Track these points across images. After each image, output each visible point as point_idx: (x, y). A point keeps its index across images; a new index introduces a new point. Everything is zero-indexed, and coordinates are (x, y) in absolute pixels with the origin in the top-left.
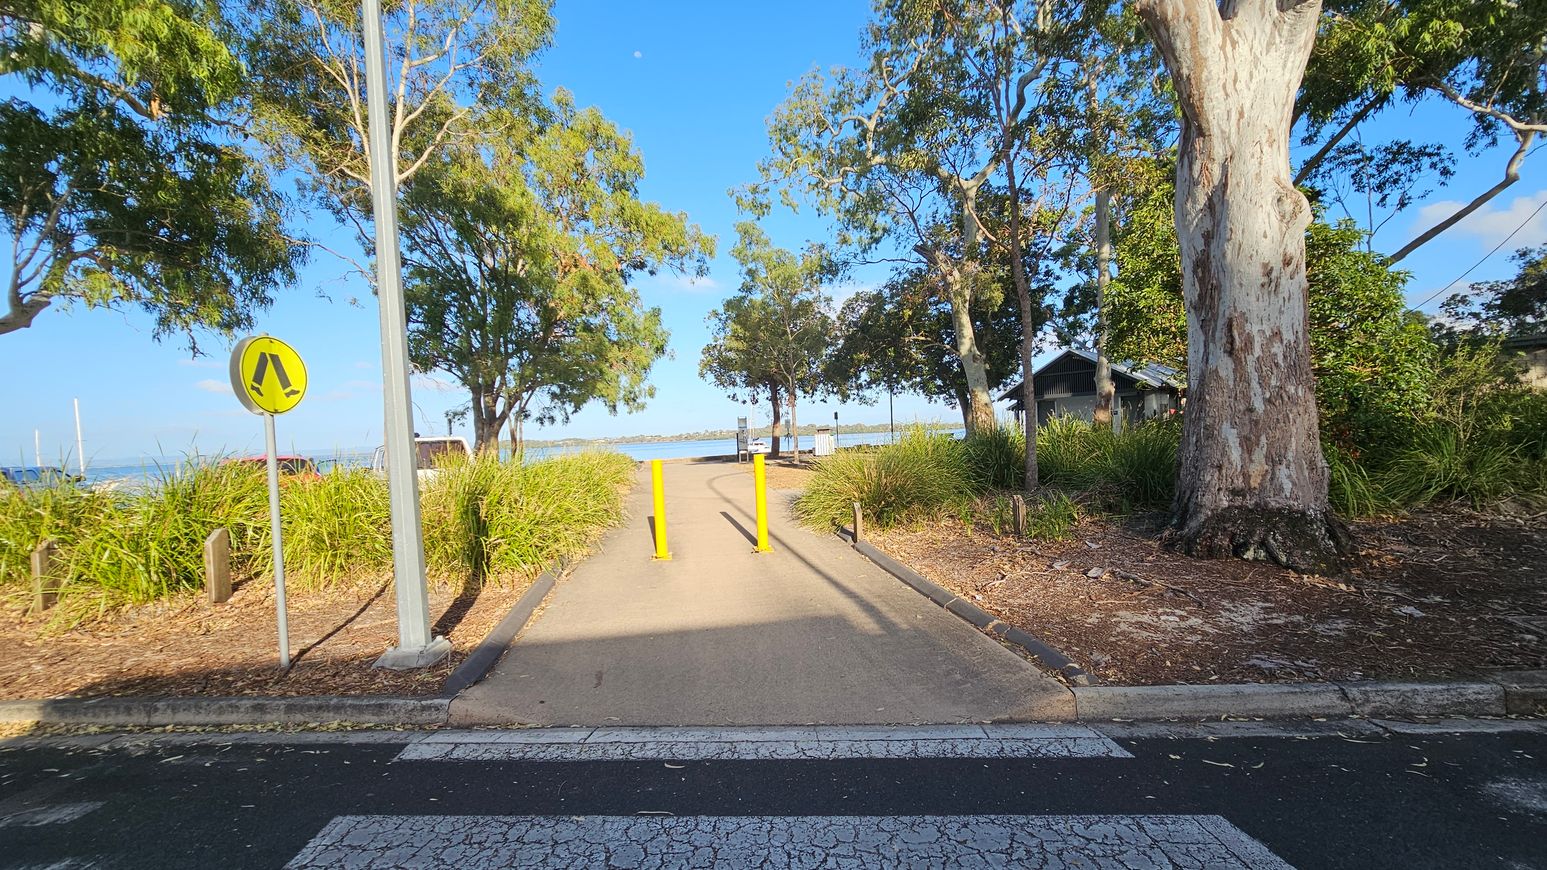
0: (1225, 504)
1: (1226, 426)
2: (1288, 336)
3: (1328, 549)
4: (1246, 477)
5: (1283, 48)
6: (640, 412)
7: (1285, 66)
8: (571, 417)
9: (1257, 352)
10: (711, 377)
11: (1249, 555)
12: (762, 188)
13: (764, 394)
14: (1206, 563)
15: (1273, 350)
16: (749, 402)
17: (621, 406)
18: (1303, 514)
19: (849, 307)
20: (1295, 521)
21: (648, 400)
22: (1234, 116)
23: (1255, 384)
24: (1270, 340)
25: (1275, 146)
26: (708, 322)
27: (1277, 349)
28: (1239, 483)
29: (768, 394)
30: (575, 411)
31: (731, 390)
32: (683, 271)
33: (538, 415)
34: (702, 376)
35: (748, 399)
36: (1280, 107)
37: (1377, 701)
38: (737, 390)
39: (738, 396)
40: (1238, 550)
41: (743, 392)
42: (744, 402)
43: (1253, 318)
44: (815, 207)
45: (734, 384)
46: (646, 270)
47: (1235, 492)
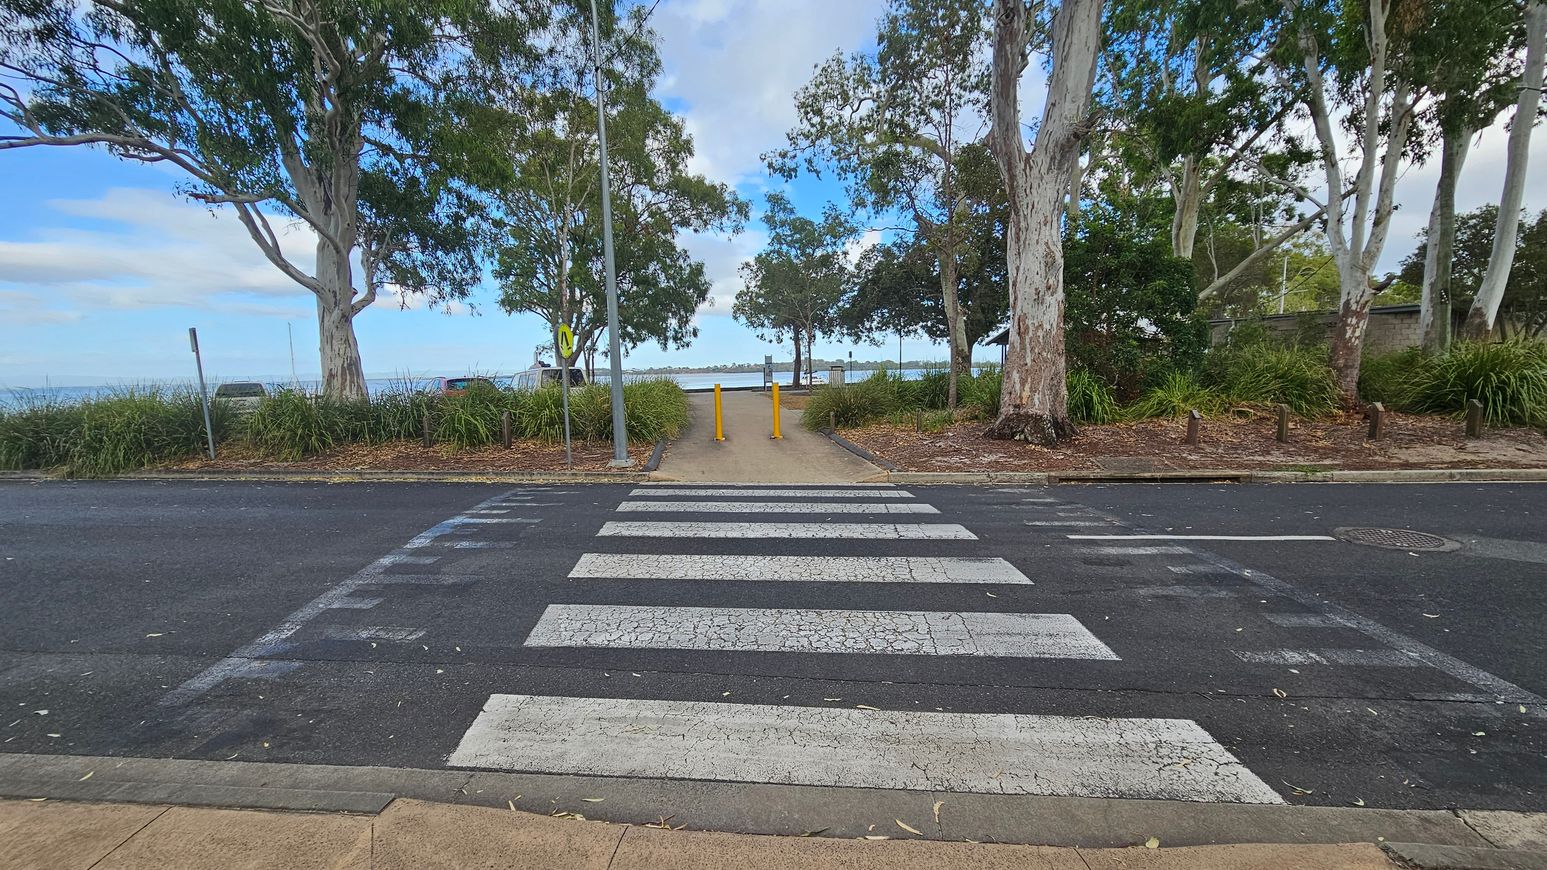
0: (1012, 412)
1: (1015, 372)
2: (1047, 326)
3: (1050, 434)
4: (1021, 398)
5: (1056, 172)
6: (686, 349)
7: (1056, 181)
8: (629, 351)
9: (1031, 334)
10: (743, 319)
11: (1017, 438)
12: (790, 155)
13: (788, 335)
14: (997, 441)
15: (1038, 334)
16: (774, 342)
17: (671, 344)
18: (1041, 417)
19: (865, 257)
20: (1038, 419)
21: (693, 339)
22: (1030, 207)
23: (1028, 351)
24: (1037, 328)
25: (1049, 225)
26: (742, 273)
27: (1040, 333)
28: (1018, 402)
29: (791, 334)
30: (634, 347)
31: (760, 331)
32: (722, 229)
33: (604, 350)
34: (736, 318)
35: (774, 339)
36: (1053, 203)
37: (1000, 478)
38: (765, 331)
39: (766, 336)
40: (1013, 435)
41: (770, 332)
42: (771, 341)
43: (1029, 316)
44: (836, 172)
45: (763, 325)
46: (691, 228)
47: (1016, 406)
